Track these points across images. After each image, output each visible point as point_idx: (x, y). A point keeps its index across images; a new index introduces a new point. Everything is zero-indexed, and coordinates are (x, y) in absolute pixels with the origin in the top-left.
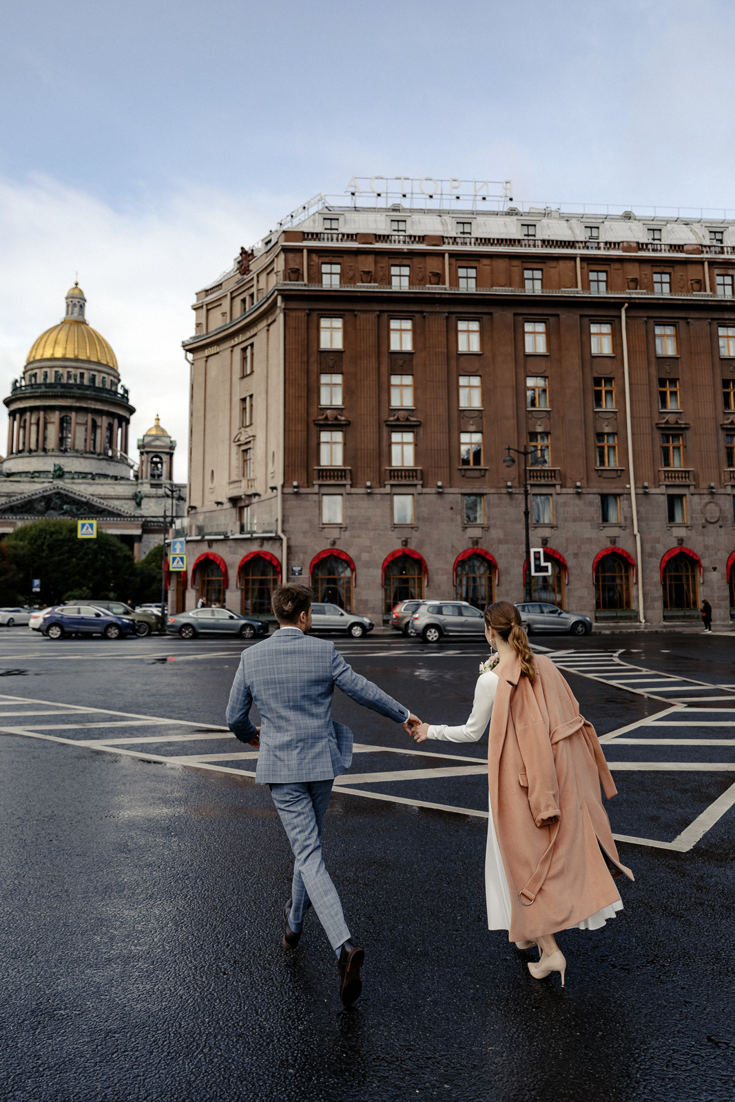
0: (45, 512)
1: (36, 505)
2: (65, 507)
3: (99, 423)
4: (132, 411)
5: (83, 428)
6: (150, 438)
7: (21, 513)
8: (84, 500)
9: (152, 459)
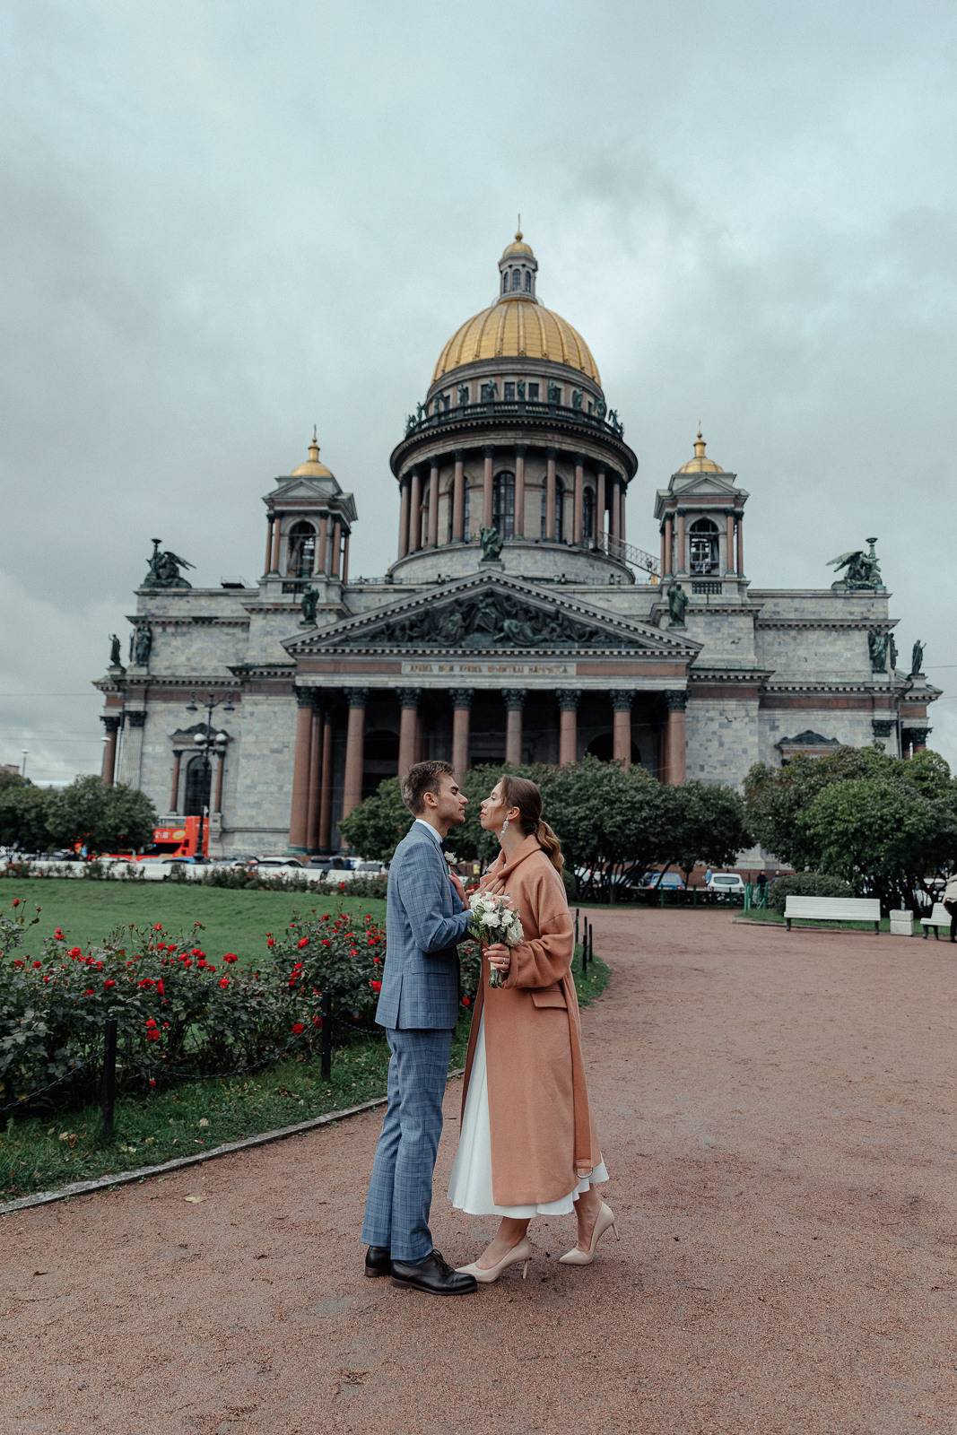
0: (462, 639)
1: (441, 623)
2: (506, 624)
3: (568, 485)
5: (538, 495)
6: (685, 482)
7: (411, 639)
8: (549, 607)
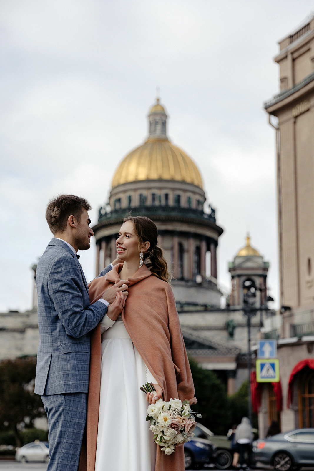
3: (186, 247)
4: (220, 231)
6: (241, 260)
9: (244, 282)
